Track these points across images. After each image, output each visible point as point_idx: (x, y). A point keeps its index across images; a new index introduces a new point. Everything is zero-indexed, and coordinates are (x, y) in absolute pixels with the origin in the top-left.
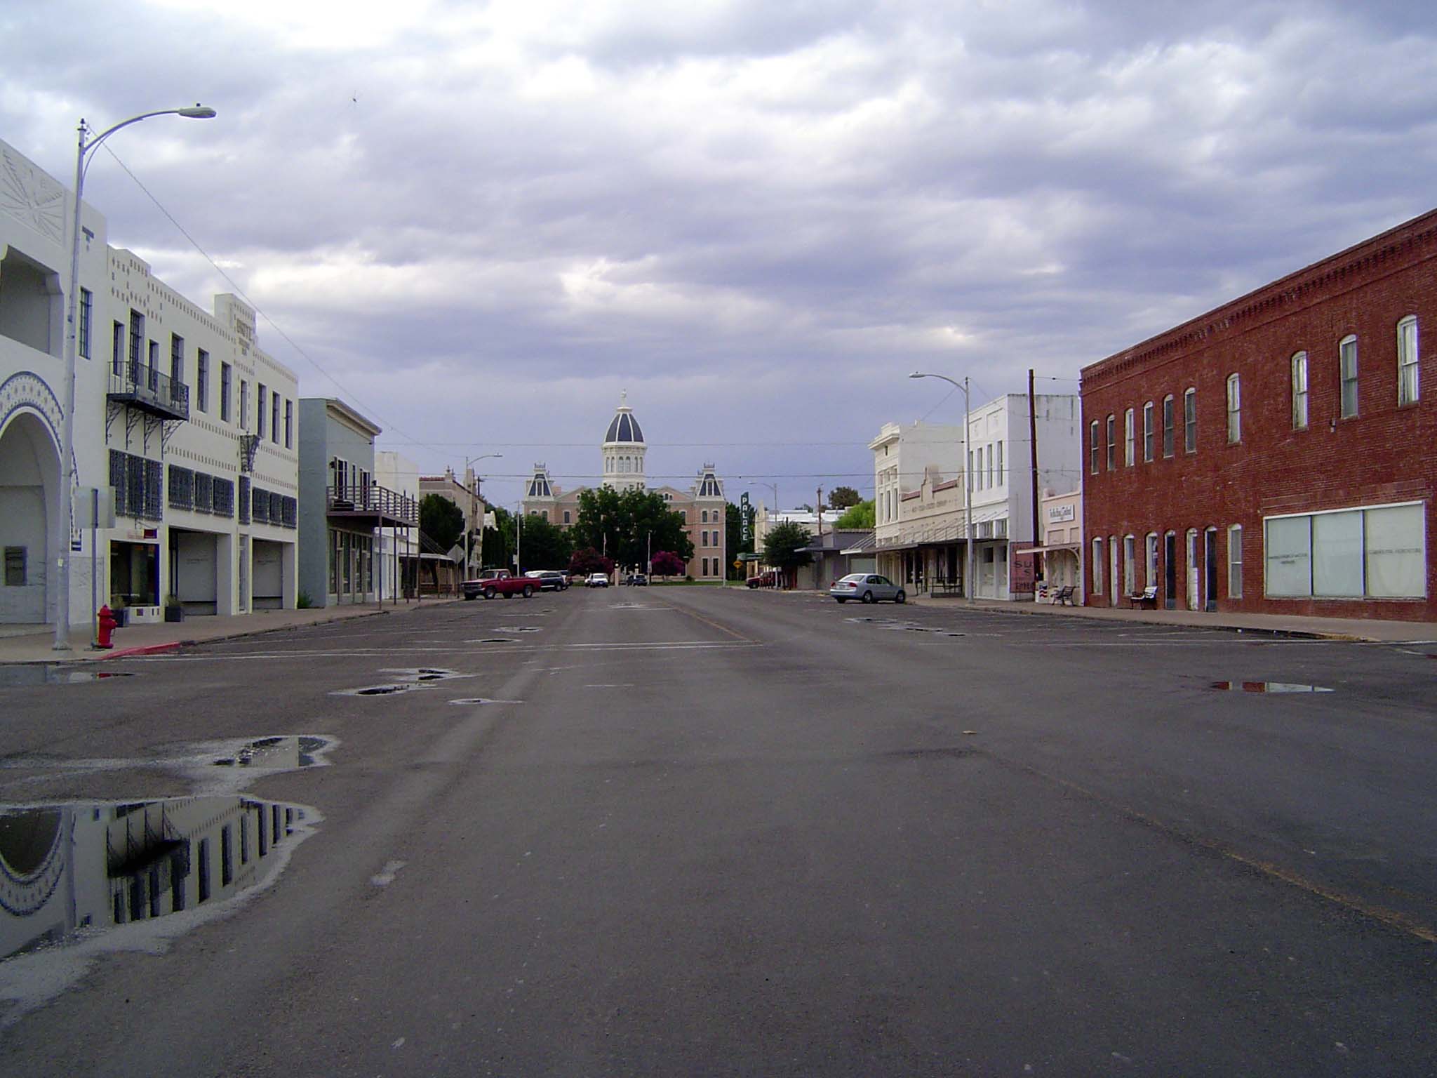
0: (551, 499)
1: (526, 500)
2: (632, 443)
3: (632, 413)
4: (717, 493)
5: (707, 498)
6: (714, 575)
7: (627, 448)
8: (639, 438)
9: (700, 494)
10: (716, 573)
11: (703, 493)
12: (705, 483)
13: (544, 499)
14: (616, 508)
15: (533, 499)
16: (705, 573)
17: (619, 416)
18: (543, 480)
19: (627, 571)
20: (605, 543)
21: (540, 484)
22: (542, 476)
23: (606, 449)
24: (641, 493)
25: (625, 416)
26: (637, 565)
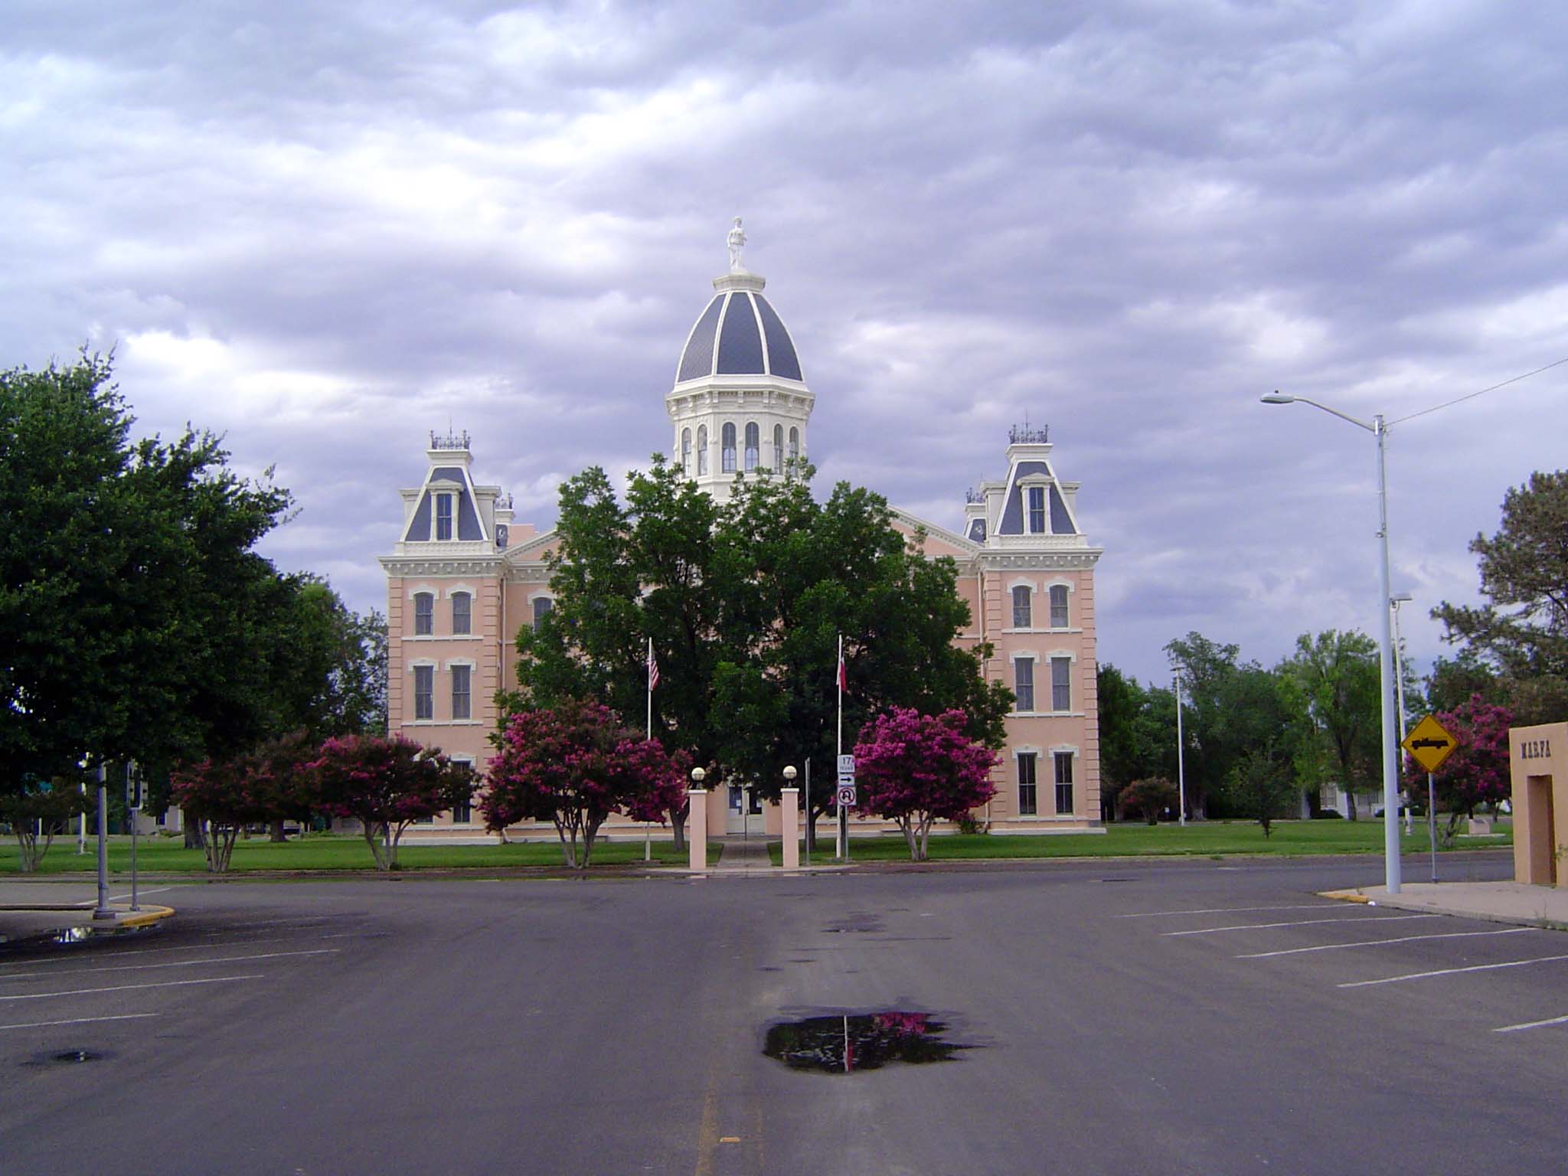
0: (484, 549)
1: (398, 553)
2: (765, 380)
3: (765, 294)
4: (1063, 524)
5: (1026, 542)
6: (1060, 810)
7: (751, 394)
8: (786, 364)
9: (1004, 530)
10: (1065, 801)
11: (1012, 524)
12: (1017, 490)
13: (456, 549)
14: (700, 551)
15: (421, 551)
16: (1028, 801)
17: (722, 298)
18: (458, 485)
19: (753, 802)
20: (651, 684)
21: (444, 501)
22: (456, 474)
23: (679, 401)
24: (802, 493)
25: (739, 299)
26: (790, 770)
